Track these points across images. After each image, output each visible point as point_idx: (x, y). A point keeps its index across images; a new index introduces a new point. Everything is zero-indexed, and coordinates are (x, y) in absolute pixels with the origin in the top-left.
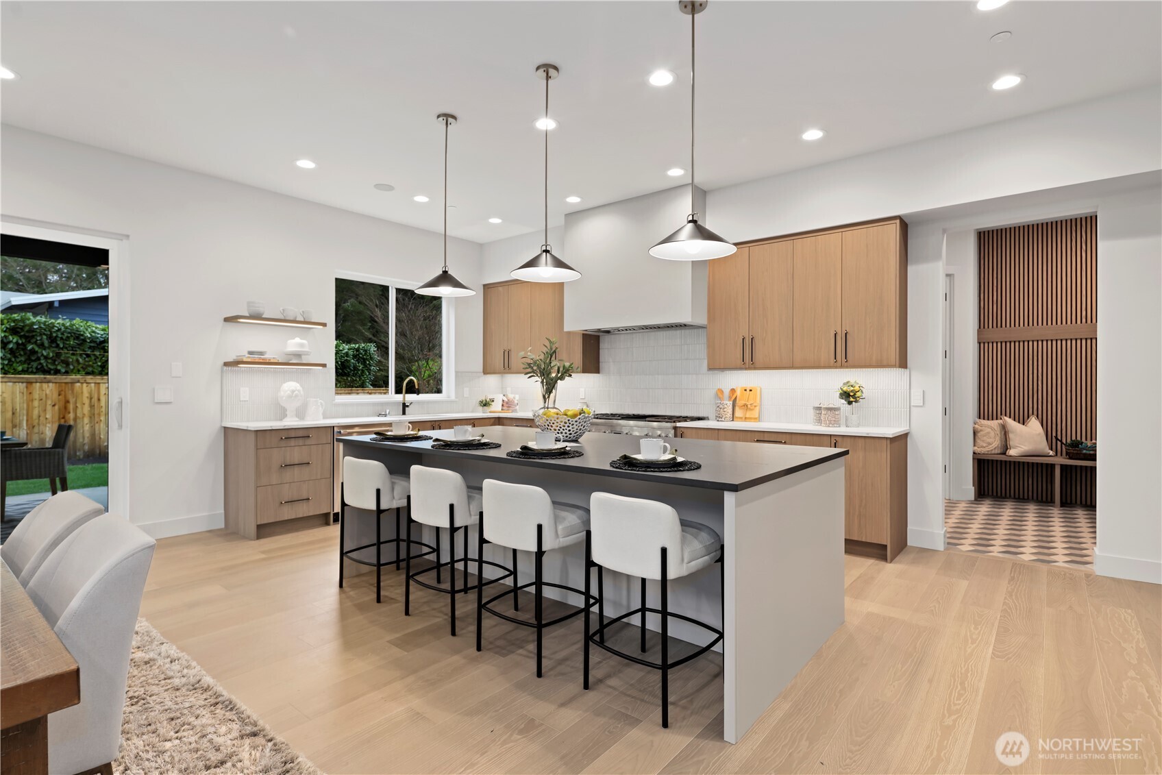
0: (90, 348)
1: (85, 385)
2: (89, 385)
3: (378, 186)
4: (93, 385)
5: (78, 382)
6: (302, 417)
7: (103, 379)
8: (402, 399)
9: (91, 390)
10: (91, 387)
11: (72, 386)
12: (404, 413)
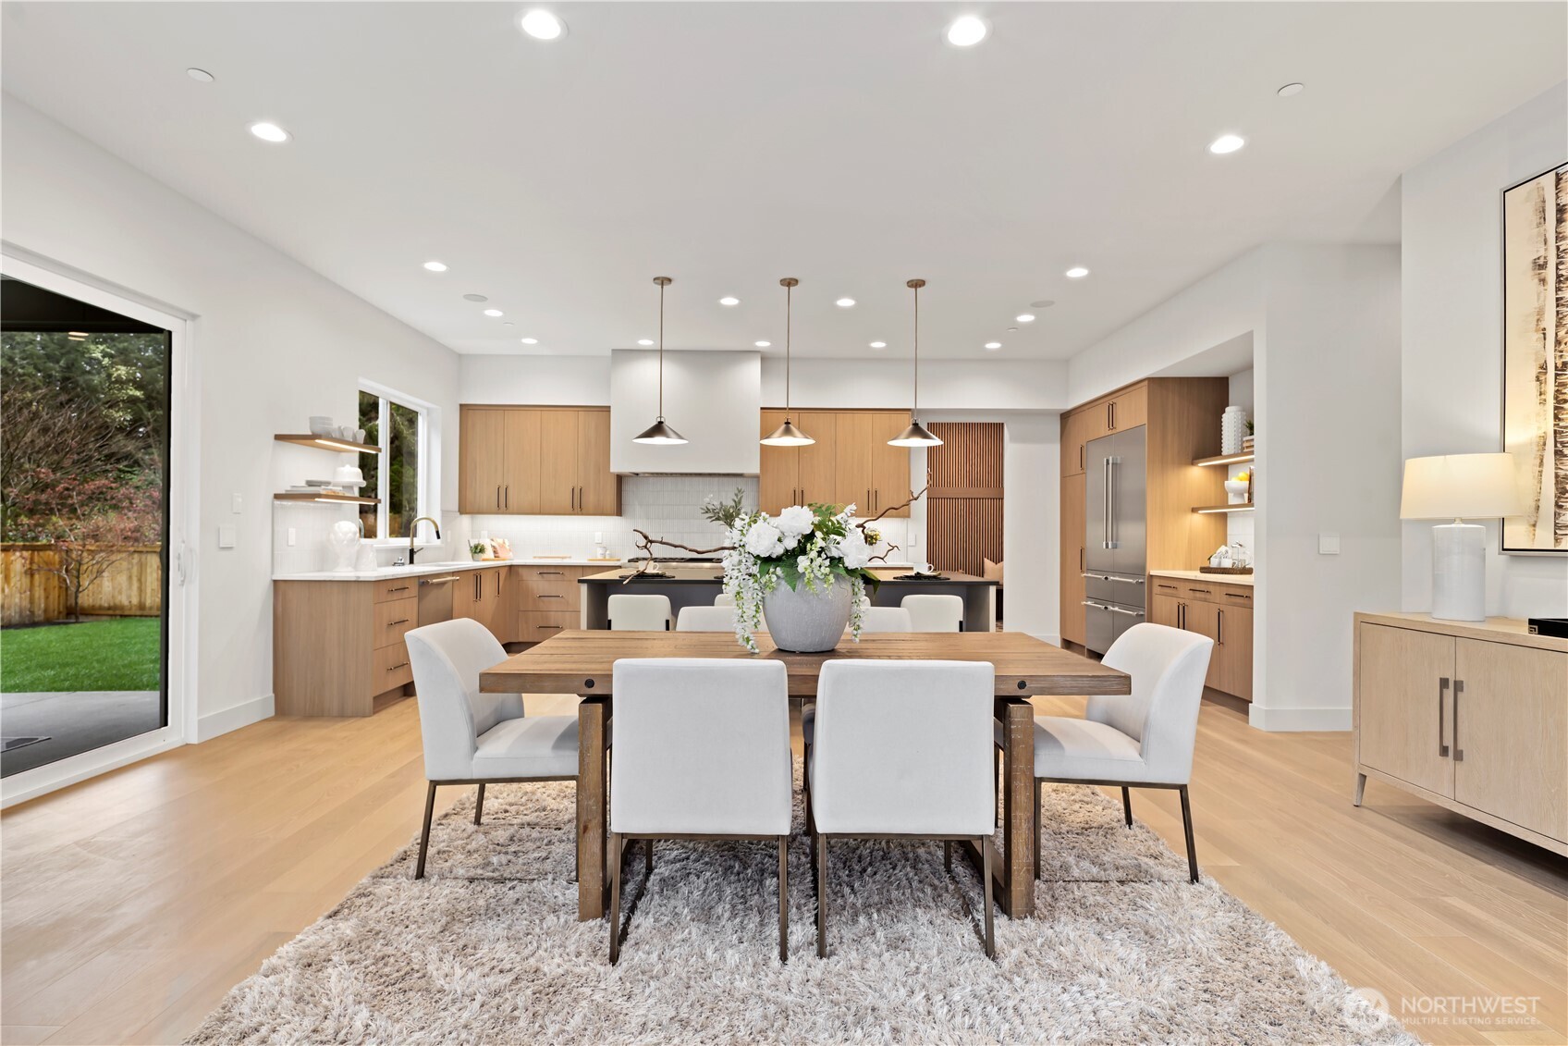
3: (468, 297)
6: (356, 568)
8: (409, 544)
12: (411, 562)
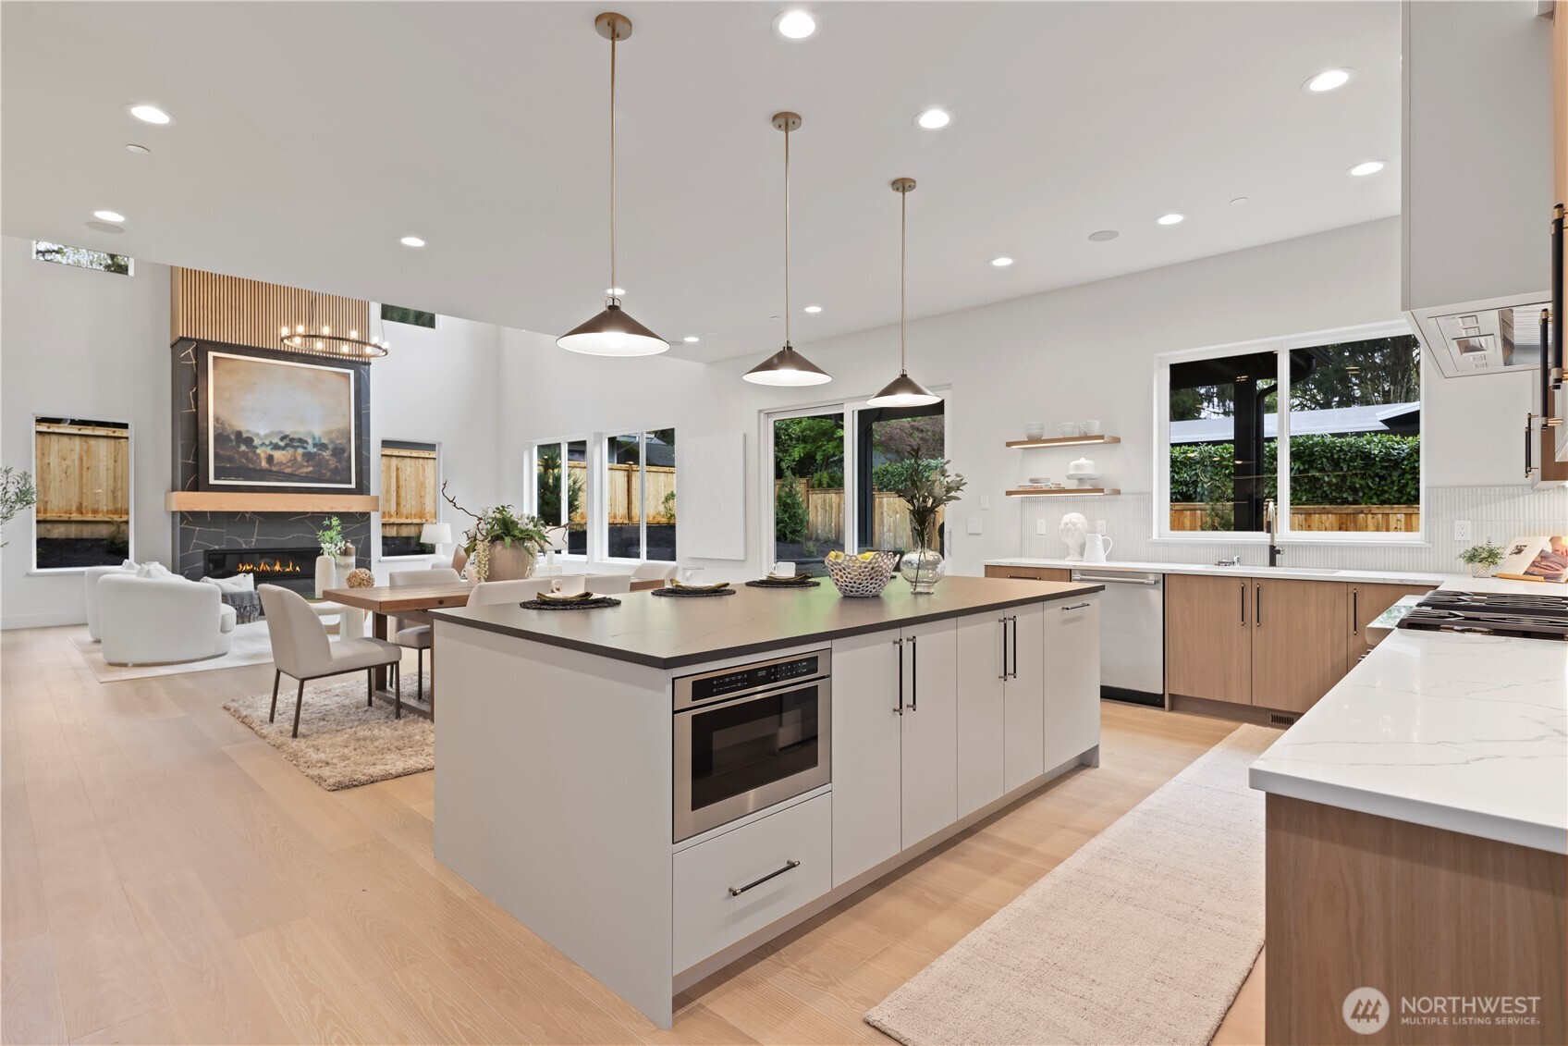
0: (1383, 468)
1: (1370, 516)
2: (1376, 517)
4: (1380, 516)
5: (1362, 512)
7: (1392, 508)
9: (1378, 523)
10: (1377, 519)
11: (1354, 517)
12: (1273, 563)
